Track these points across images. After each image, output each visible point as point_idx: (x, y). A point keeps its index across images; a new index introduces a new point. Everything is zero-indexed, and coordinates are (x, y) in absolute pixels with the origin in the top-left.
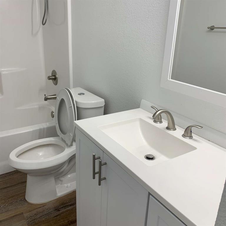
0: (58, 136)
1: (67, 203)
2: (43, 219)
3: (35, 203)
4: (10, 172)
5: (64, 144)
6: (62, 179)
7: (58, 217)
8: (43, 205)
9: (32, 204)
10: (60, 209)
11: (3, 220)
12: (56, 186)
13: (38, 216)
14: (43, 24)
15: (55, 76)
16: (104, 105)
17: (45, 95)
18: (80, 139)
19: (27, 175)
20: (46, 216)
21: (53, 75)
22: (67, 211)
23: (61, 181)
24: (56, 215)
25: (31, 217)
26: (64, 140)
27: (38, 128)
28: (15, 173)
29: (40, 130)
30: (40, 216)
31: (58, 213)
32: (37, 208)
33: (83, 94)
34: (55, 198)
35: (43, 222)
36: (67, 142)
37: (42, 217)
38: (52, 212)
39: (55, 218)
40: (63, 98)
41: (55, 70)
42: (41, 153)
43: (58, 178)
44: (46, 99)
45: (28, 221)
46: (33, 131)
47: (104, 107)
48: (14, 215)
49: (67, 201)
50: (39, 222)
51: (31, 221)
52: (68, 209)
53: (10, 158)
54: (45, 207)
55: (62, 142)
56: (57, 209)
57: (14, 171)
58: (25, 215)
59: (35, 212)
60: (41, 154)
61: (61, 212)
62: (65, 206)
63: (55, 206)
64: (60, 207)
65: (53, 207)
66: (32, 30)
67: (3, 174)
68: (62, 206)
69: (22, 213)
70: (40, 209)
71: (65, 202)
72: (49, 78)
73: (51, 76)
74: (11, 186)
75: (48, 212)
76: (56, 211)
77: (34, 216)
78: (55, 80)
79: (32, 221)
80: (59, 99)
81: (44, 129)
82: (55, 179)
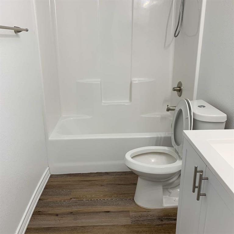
0: (173, 147)
1: (172, 216)
2: (146, 223)
3: (141, 205)
4: (126, 172)
5: (177, 155)
6: (171, 191)
7: (160, 226)
8: (148, 210)
9: (138, 206)
10: (163, 220)
11: (112, 211)
12: (164, 197)
13: (142, 219)
14: (175, 36)
15: (180, 87)
16: (226, 121)
17: (168, 106)
18: (187, 150)
19: (138, 178)
20: (149, 221)
21: (179, 86)
22: (170, 224)
23: (170, 193)
24: (158, 224)
25: (135, 217)
26: (178, 152)
27: (156, 136)
28: (130, 174)
29: (158, 138)
30: (143, 219)
31: (161, 223)
32: (142, 211)
33: (204, 107)
34: (162, 208)
35: (145, 226)
36: (179, 155)
37: (145, 221)
38: (154, 219)
39: (157, 226)
40: (181, 108)
41: (181, 81)
42: (153, 159)
43: (167, 189)
44: (168, 110)
45: (132, 219)
46: (151, 138)
47: (225, 123)
48: (122, 210)
49: (172, 215)
50: (141, 225)
51: (134, 221)
52: (171, 222)
53: (126, 158)
54: (150, 212)
55: (176, 154)
56: (160, 219)
57: (130, 172)
58: (131, 214)
59: (140, 214)
60: (153, 161)
61: (163, 222)
62: (169, 219)
63: (159, 215)
64: (164, 218)
65: (157, 215)
66: (165, 42)
67: (120, 172)
68: (166, 218)
69: (129, 211)
70: (145, 213)
71: (170, 214)
72: (174, 90)
73: (176, 87)
74: (125, 184)
75: (151, 219)
76: (159, 220)
77: (138, 217)
78: (180, 91)
79: (136, 221)
80: (177, 109)
81: (161, 137)
82: (163, 188)
